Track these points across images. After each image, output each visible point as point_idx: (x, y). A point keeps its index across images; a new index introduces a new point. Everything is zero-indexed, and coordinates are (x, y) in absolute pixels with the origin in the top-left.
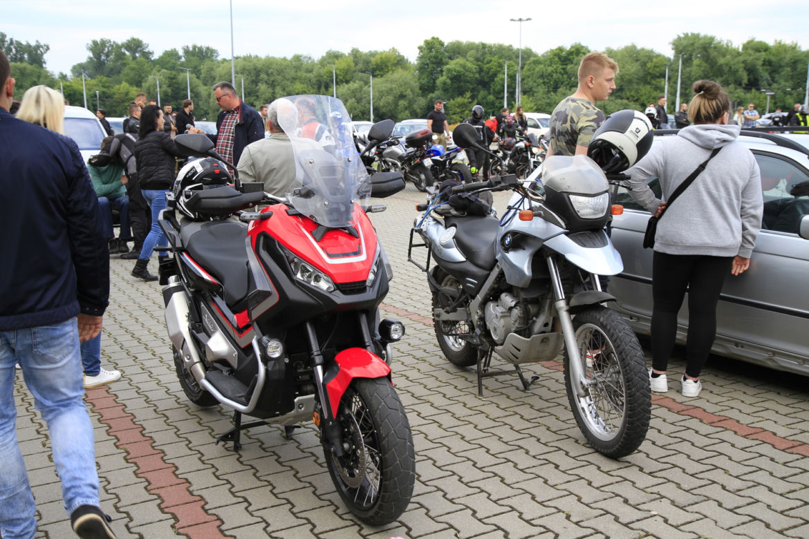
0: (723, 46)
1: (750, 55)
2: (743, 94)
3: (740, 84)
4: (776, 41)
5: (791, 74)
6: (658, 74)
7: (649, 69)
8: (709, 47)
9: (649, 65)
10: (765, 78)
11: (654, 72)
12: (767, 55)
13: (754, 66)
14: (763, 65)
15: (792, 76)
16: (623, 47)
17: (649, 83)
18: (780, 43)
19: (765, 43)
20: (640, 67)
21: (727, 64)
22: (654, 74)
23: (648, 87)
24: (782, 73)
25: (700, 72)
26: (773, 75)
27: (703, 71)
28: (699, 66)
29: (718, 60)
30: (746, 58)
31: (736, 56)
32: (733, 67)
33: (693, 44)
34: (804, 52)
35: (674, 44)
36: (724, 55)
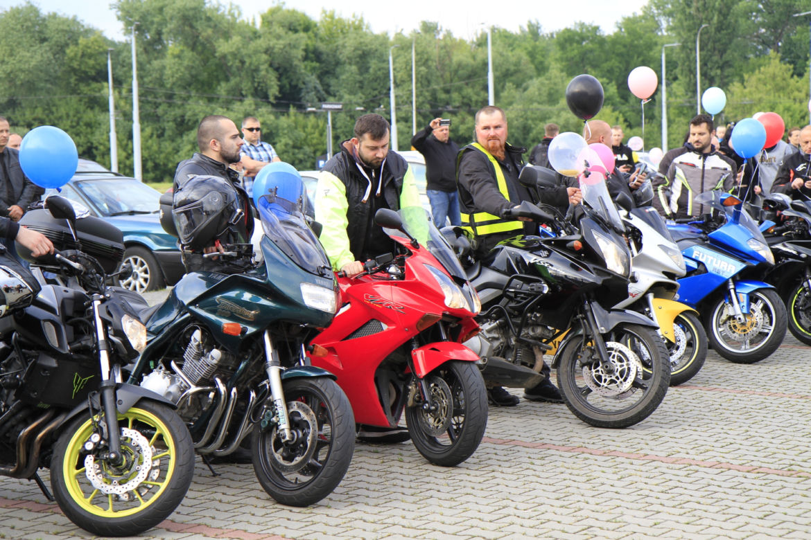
0: (223, 16)
1: (279, 37)
2: (272, 117)
3: (265, 97)
4: (324, 12)
5: (359, 78)
6: (93, 73)
7: (71, 59)
8: (196, 18)
9: (70, 51)
10: (311, 85)
11: (83, 68)
12: (309, 38)
13: (288, 60)
14: (306, 58)
15: (361, 82)
16: (8, 9)
17: (74, 91)
18: (332, 17)
19: (304, 15)
20: (50, 55)
21: (234, 55)
22: (85, 72)
23: (74, 99)
24: (344, 77)
25: (183, 69)
26: (326, 79)
27: (189, 68)
28: (179, 57)
29: (216, 44)
30: (271, 44)
31: (251, 39)
32: (248, 61)
33: (161, 10)
34: (377, 37)
35: (121, 9)
36: (227, 35)
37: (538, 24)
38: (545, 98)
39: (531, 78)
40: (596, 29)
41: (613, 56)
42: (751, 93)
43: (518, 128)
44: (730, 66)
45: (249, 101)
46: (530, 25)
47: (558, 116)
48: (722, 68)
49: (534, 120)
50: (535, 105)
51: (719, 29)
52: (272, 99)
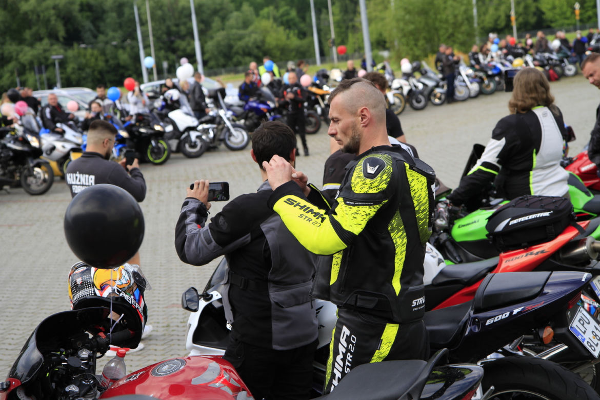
38: (241, 25)
45: (46, 42)
47: (250, 37)
49: (234, 40)
50: (234, 31)
52: (61, 39)
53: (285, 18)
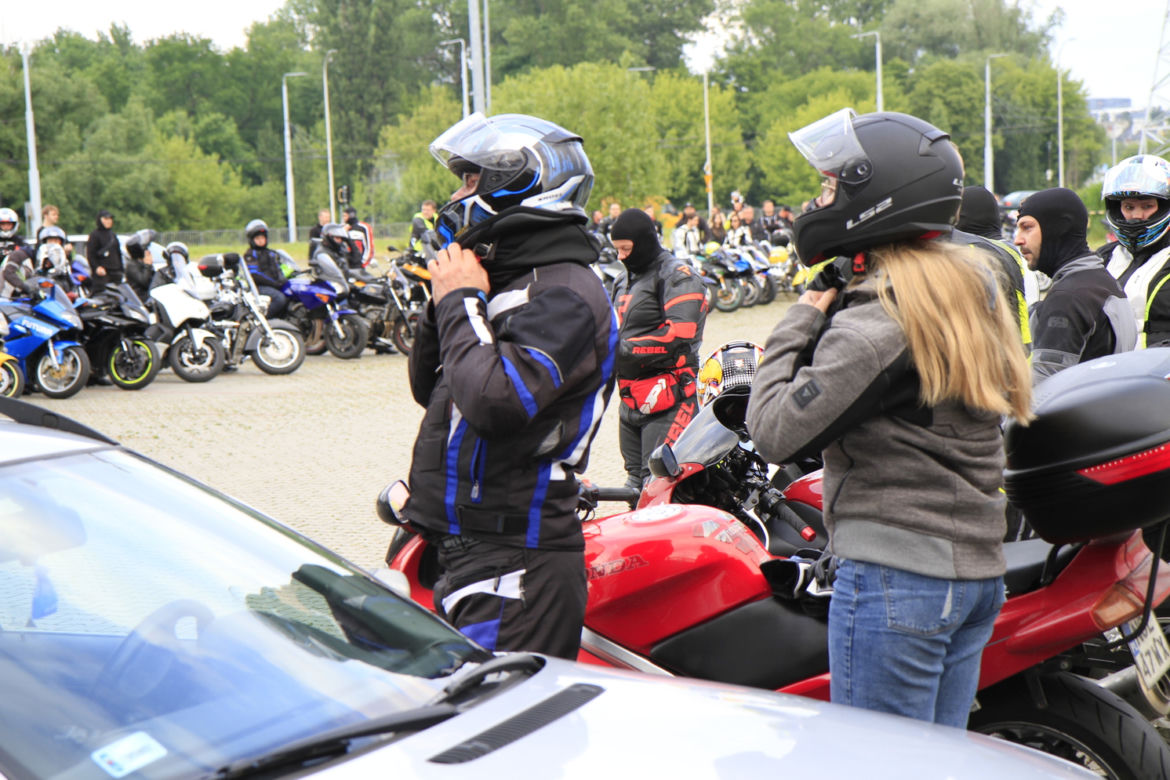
37: (126, 28)
38: (122, 143)
39: (101, 114)
40: (206, 43)
41: (233, 81)
42: (408, 142)
43: (84, 186)
44: (395, 99)
46: (115, 31)
47: (141, 170)
48: (383, 102)
49: (105, 175)
50: (107, 154)
51: (377, 48)
53: (211, 138)
